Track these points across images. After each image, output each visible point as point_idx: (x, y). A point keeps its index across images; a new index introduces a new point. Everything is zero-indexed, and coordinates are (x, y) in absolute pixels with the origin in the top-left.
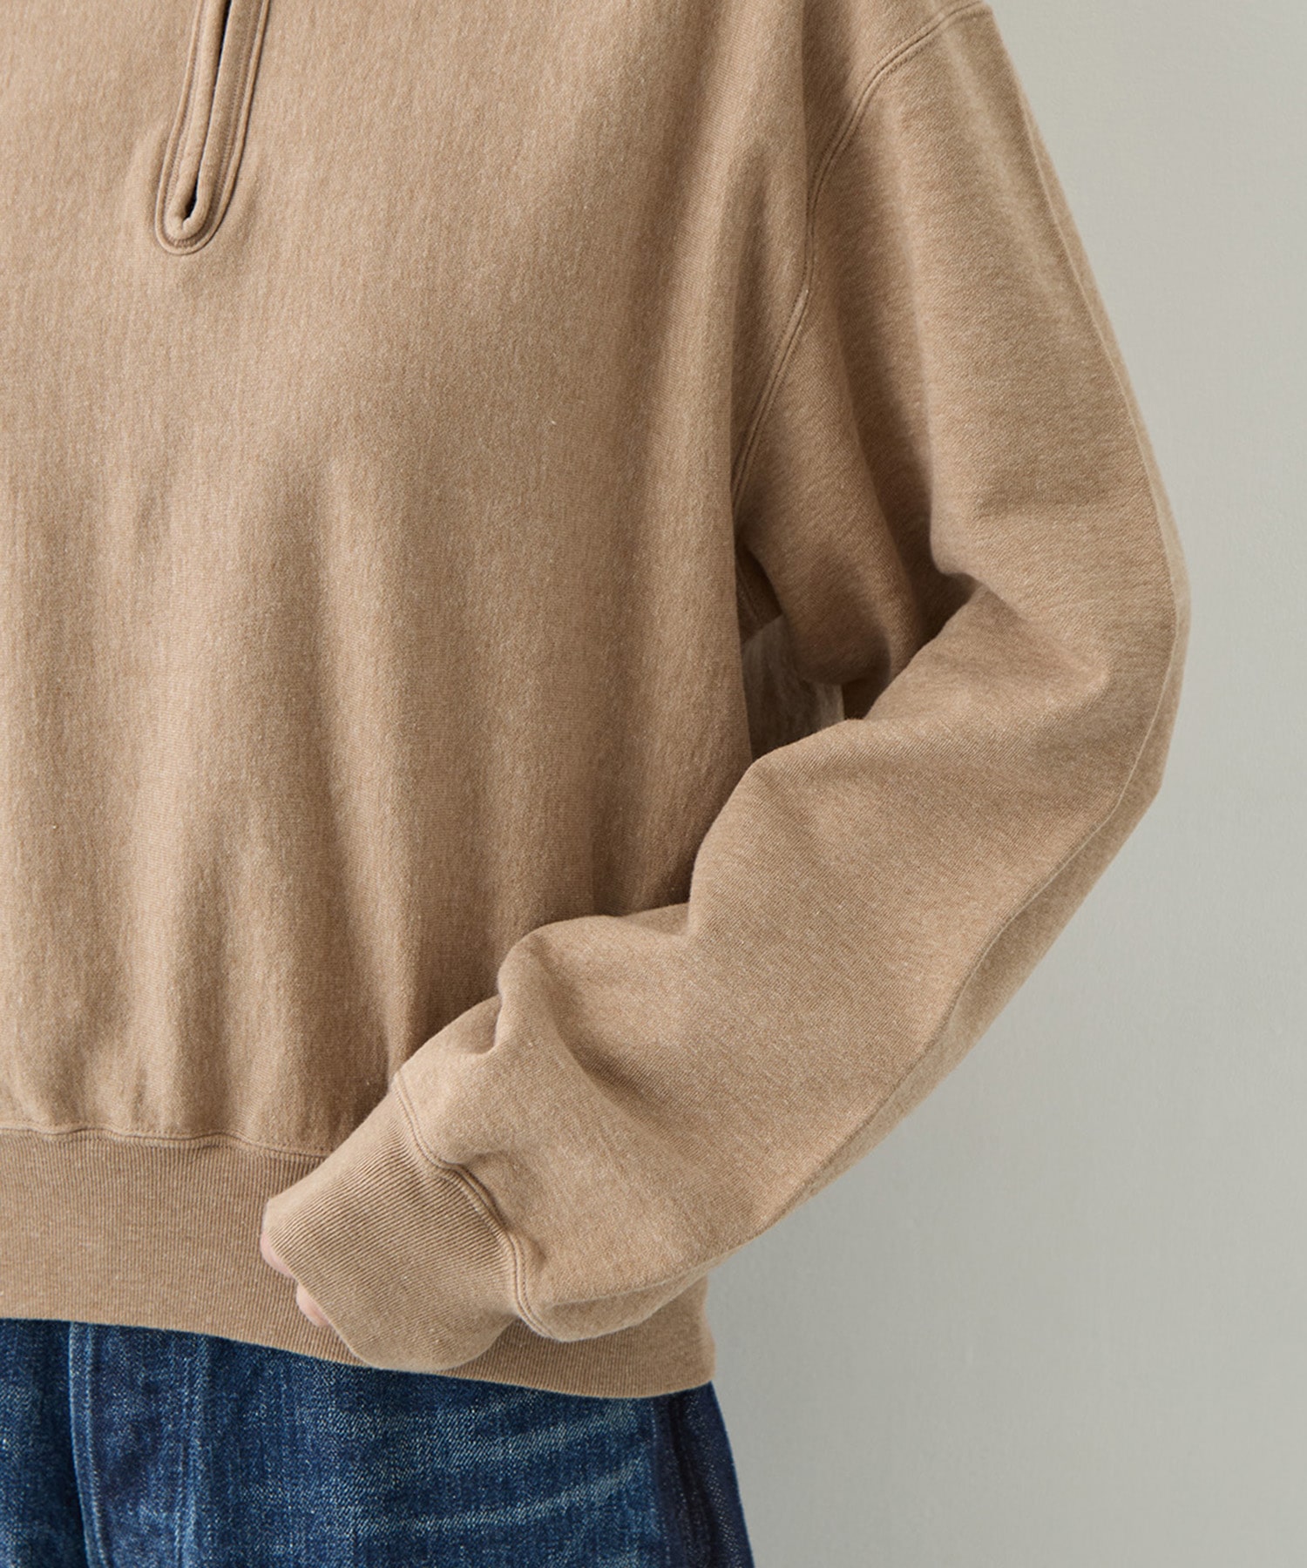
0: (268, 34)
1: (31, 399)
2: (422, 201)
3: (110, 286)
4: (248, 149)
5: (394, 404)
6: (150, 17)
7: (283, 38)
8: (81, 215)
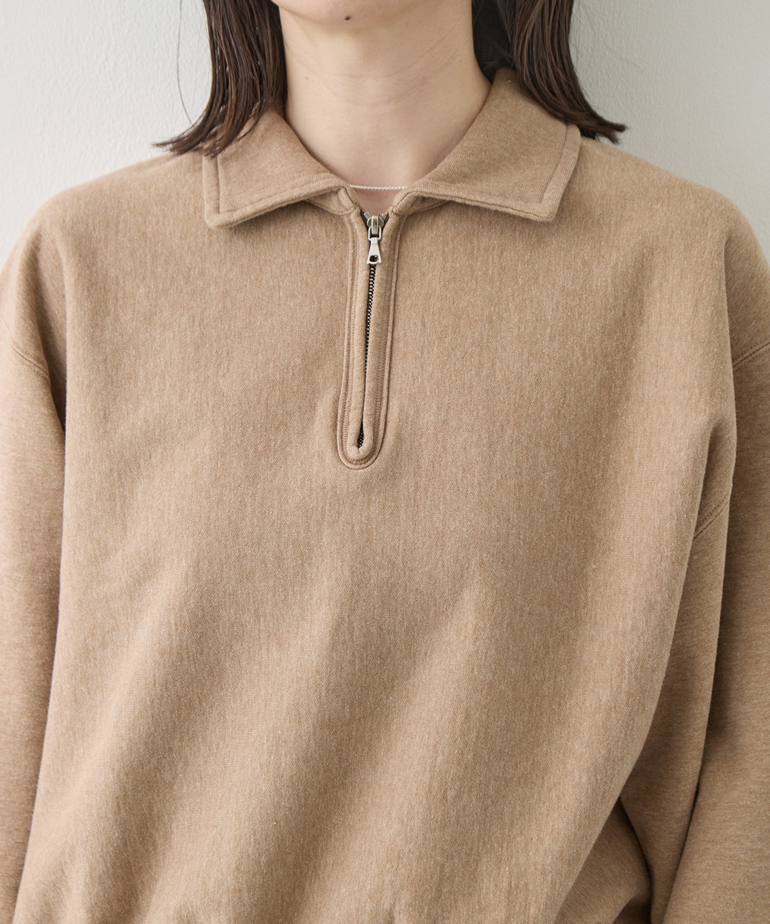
0: (395, 333)
1: (264, 562)
2: (510, 432)
3: (311, 489)
4: (391, 403)
5: (503, 555)
6: (316, 325)
7: (405, 335)
8: (288, 449)
